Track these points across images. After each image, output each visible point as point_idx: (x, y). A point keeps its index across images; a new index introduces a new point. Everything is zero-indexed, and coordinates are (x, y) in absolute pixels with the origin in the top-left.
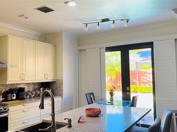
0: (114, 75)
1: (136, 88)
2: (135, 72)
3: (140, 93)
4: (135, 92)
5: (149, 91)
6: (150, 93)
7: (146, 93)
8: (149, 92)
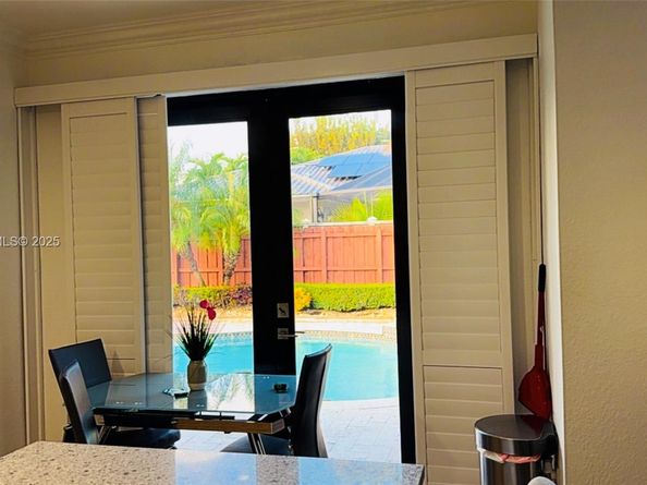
0: (232, 242)
1: (315, 295)
2: (311, 230)
3: (330, 313)
4: (312, 307)
5: (364, 304)
6: (365, 312)
7: (353, 310)
8: (363, 309)
